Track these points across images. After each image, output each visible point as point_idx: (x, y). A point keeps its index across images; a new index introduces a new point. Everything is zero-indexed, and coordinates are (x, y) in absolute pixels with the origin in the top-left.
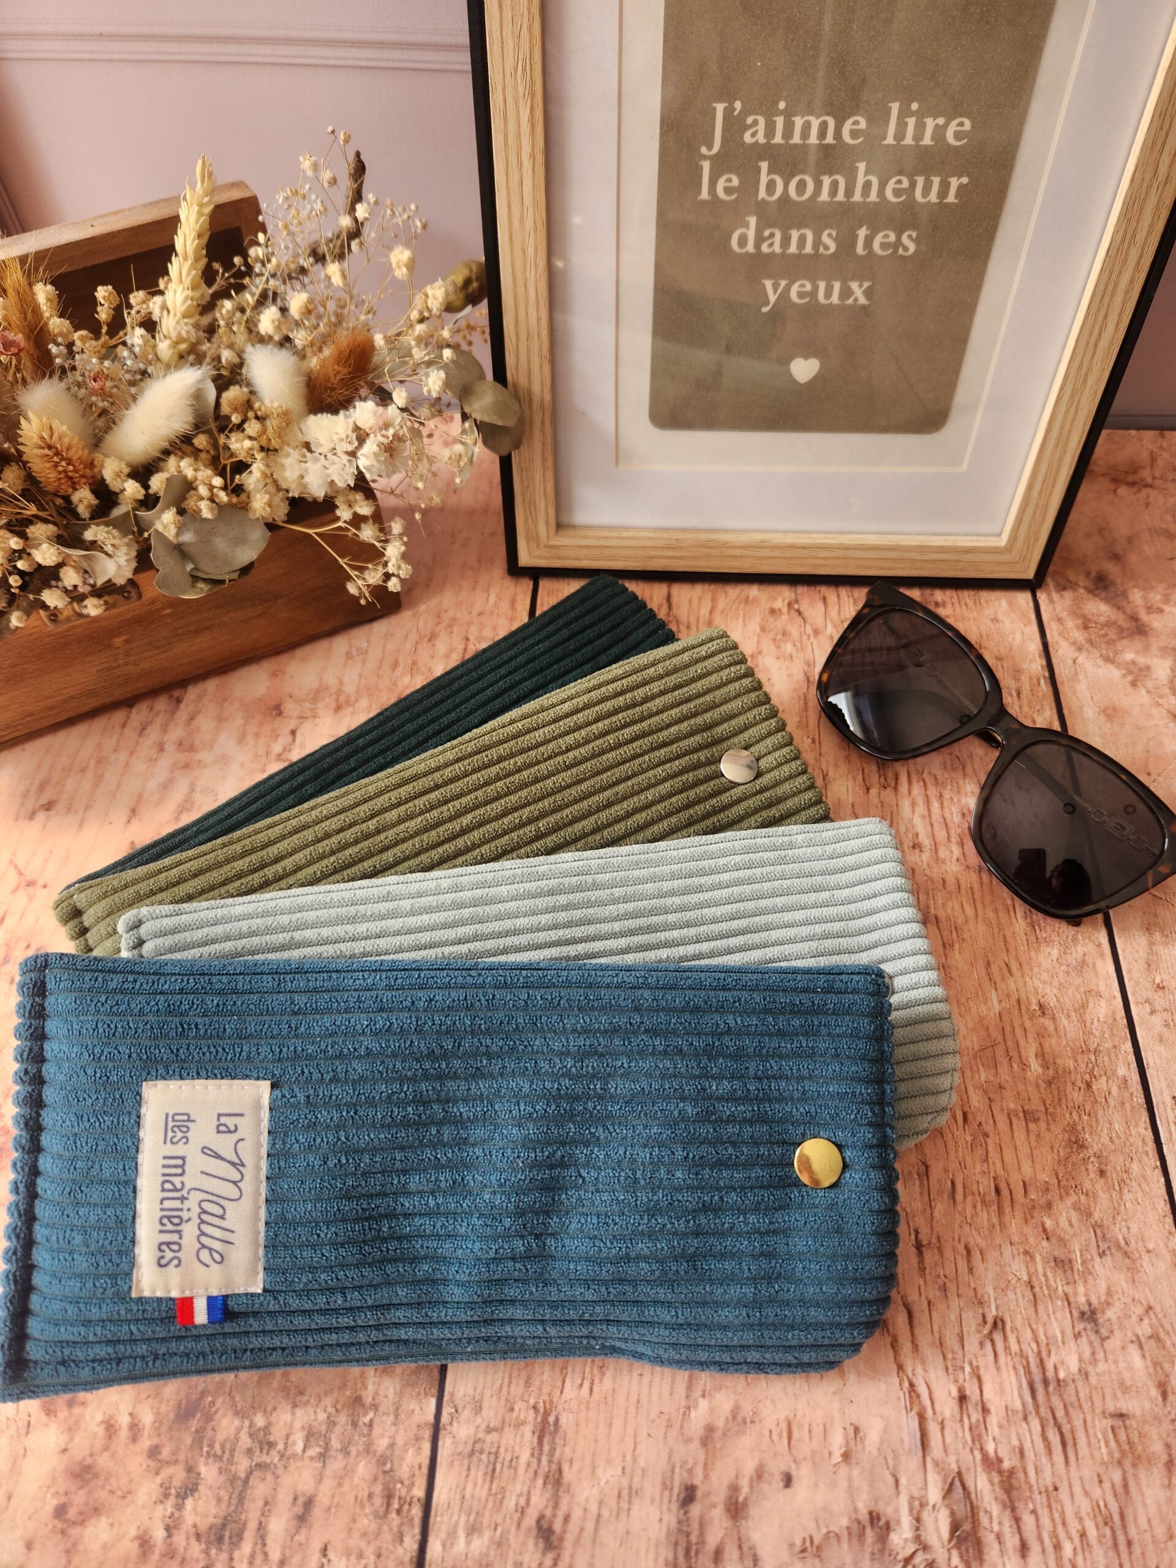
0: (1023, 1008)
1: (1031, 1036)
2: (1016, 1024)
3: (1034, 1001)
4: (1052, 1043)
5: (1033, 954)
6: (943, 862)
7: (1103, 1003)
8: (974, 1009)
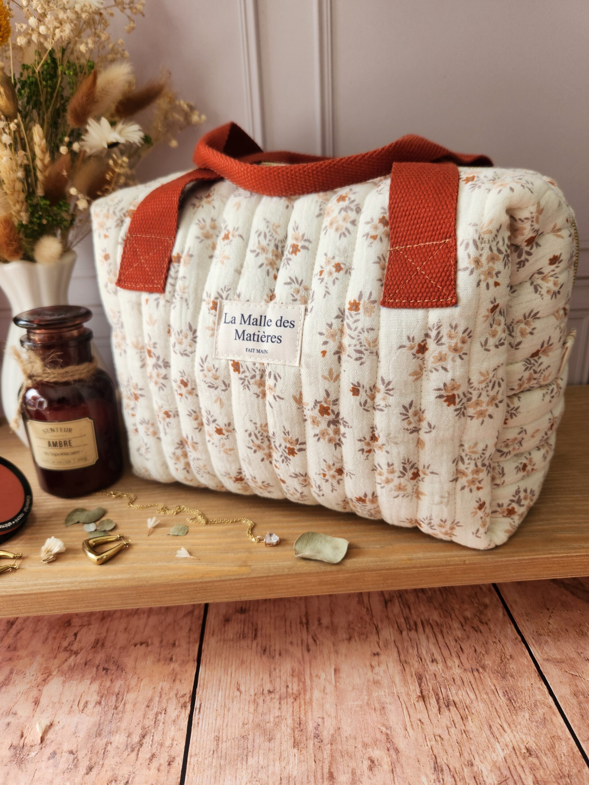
0: (518, 752)
1: (527, 770)
2: (516, 764)
3: (523, 747)
4: (540, 774)
5: (514, 717)
6: (451, 668)
7: (564, 743)
8: (488, 757)
